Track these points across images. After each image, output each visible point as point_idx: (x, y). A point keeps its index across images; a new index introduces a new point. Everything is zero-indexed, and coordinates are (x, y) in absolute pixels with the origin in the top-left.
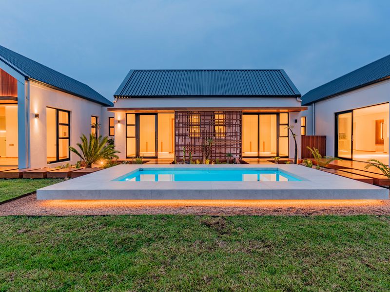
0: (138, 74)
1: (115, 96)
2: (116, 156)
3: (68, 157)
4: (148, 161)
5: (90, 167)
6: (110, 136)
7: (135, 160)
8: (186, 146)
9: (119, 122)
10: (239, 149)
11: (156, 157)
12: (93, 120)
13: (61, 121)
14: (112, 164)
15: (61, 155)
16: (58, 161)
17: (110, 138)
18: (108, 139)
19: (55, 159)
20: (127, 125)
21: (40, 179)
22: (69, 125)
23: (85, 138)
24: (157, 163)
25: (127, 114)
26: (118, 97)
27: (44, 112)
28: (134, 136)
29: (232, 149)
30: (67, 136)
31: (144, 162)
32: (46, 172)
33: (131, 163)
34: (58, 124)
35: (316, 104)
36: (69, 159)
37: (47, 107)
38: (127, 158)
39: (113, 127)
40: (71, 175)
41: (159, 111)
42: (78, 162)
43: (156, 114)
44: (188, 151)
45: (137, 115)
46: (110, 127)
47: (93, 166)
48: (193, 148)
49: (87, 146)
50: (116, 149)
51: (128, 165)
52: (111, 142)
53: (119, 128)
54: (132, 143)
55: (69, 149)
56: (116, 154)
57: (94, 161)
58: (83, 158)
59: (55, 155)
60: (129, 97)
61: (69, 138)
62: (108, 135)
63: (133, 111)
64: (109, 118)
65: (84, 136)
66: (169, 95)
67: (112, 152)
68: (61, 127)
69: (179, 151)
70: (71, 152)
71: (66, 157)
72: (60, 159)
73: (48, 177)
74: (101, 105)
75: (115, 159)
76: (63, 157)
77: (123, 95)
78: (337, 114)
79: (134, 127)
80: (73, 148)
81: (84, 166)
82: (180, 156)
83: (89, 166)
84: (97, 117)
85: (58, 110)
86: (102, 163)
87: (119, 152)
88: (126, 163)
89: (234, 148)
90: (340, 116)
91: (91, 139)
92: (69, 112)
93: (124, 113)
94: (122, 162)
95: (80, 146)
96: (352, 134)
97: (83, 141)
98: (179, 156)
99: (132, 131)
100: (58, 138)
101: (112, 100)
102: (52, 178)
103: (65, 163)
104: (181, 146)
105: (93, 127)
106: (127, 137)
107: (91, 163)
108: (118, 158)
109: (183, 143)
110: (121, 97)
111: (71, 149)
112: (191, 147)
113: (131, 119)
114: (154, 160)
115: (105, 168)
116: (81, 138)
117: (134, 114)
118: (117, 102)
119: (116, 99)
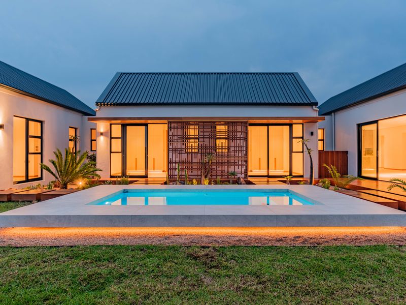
0: (126, 77)
1: (97, 104)
2: (97, 175)
3: (40, 176)
4: (136, 181)
5: (66, 188)
6: (92, 151)
7: (119, 179)
8: (181, 162)
9: (102, 134)
10: (245, 167)
11: (146, 177)
12: (72, 132)
13: (31, 133)
14: (92, 184)
15: (32, 174)
16: (27, 180)
17: (91, 153)
18: (89, 155)
19: (24, 179)
20: (111, 138)
21: (3, 202)
22: (41, 137)
23: (60, 153)
24: (147, 183)
25: (111, 124)
26: (101, 105)
27: (11, 123)
28: (120, 151)
29: (236, 167)
30: (40, 151)
31: (131, 182)
32: (11, 194)
33: (115, 183)
34: (27, 136)
35: (335, 113)
36: (41, 179)
37: (14, 116)
38: (112, 177)
39: (95, 140)
40: (39, 198)
41: (149, 121)
42: (52, 182)
43: (146, 125)
44: (183, 169)
45: (124, 126)
46: (92, 140)
47: (69, 186)
48: (190, 165)
49: (62, 163)
50: (98, 166)
51: (111, 186)
52: (93, 158)
53: (102, 141)
54: (117, 159)
55: (42, 166)
56: (98, 172)
57: (71, 181)
58: (57, 178)
59: (24, 174)
60: (114, 104)
61: (41, 153)
62: (89, 150)
63: (119, 122)
64: (91, 129)
65: (58, 151)
66: (161, 102)
67: (92, 170)
68: (31, 140)
69: (173, 169)
70: (44, 170)
71: (37, 176)
72: (30, 178)
73: (12, 200)
74: (81, 115)
75: (96, 179)
76: (35, 176)
77: (107, 102)
78: (360, 126)
79: (120, 140)
80: (45, 166)
81: (59, 187)
82: (174, 175)
83: (65, 186)
84: (76, 129)
85: (28, 120)
86: (81, 183)
87: (100, 170)
88: (109, 184)
89: (239, 165)
90: (364, 128)
91: (67, 155)
92: (41, 122)
93: (107, 123)
94: (104, 182)
95: (53, 162)
96: (377, 150)
97: (57, 156)
98: (172, 175)
99: (117, 145)
100: (27, 153)
101: (95, 108)
102: (18, 201)
103: (35, 183)
104: (175, 163)
105: (71, 140)
106: (111, 152)
107: (67, 183)
108: (99, 177)
109: (178, 159)
110: (104, 105)
111: (43, 167)
112: (187, 165)
113: (117, 130)
114: (143, 180)
115: (84, 188)
116: (55, 153)
117: (120, 125)
118: (99, 110)
119: (98, 107)
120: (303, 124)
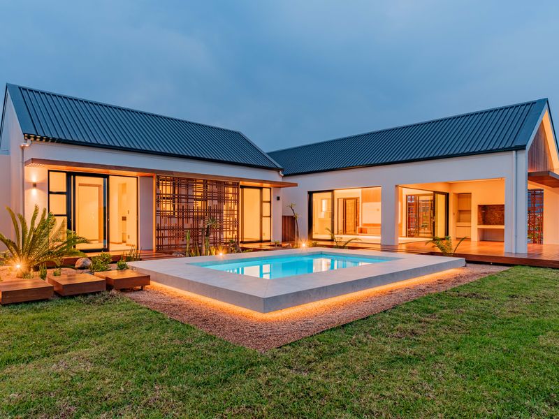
8: (171, 229)
9: (35, 185)
10: (236, 232)
20: (50, 193)
25: (49, 171)
26: (35, 139)
28: (65, 213)
29: (228, 233)
41: (111, 172)
43: (106, 176)
44: (173, 237)
45: (69, 176)
48: (181, 232)
53: (34, 197)
63: (64, 168)
69: (160, 237)
77: (42, 135)
78: (311, 194)
79: (64, 196)
89: (230, 231)
90: (315, 195)
93: (44, 168)
98: (161, 246)
99: (59, 205)
104: (164, 230)
109: (167, 225)
110: (41, 139)
112: (178, 231)
113: (59, 182)
117: (65, 174)
118: (30, 146)
119: (29, 141)
120: (270, 189)
